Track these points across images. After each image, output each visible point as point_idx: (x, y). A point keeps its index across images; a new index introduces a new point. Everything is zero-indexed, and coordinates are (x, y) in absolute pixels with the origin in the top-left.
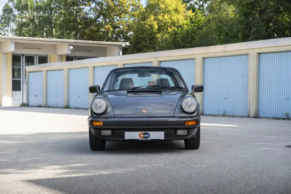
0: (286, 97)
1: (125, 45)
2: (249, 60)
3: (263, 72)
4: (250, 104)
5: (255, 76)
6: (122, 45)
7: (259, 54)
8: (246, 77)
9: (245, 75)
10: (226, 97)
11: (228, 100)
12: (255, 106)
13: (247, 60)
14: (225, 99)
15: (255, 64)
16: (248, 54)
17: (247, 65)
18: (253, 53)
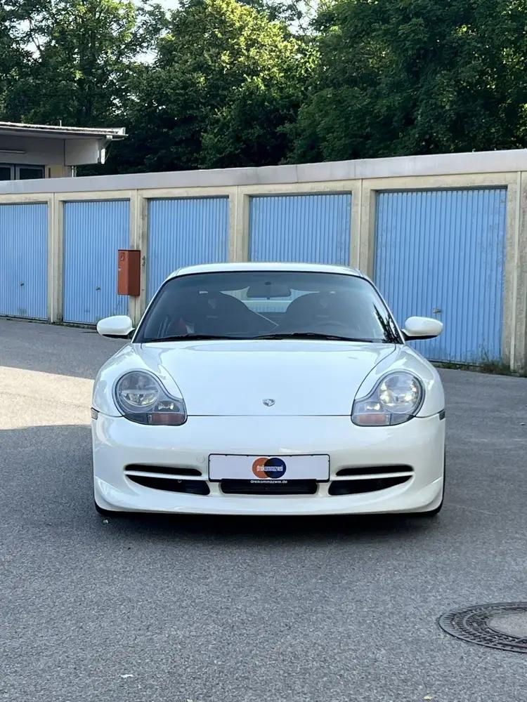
0: (434, 306)
1: (114, 137)
2: (353, 210)
3: (384, 240)
5: (365, 250)
6: (105, 136)
7: (378, 192)
8: (347, 250)
13: (348, 208)
15: (366, 218)
16: (350, 193)
17: (348, 220)
18: (362, 190)
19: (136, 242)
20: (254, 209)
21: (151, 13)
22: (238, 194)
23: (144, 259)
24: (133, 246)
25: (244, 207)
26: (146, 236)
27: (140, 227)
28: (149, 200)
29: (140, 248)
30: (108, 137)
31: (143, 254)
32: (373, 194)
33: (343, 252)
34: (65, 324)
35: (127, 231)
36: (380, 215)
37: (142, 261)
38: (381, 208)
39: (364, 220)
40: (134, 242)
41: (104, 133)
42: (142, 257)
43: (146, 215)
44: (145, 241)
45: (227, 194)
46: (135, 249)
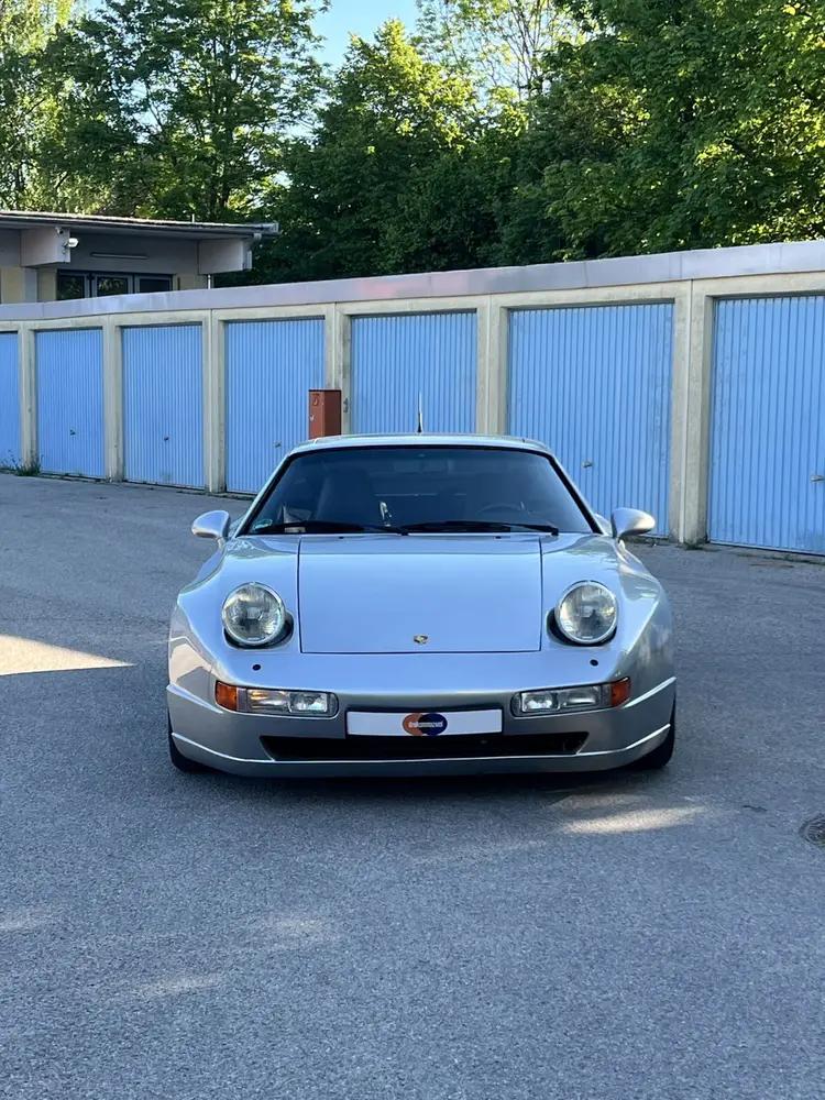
0: (812, 472)
1: (263, 235)
2: (677, 326)
3: (727, 372)
4: (678, 493)
5: (697, 388)
6: (252, 234)
7: (716, 299)
8: (665, 386)
9: (659, 382)
10: (590, 460)
11: (596, 473)
12: (697, 502)
13: (668, 324)
14: (586, 467)
15: (698, 340)
16: (671, 301)
17: (667, 342)
18: (691, 297)
19: (334, 379)
20: (515, 328)
21: (302, 71)
22: (490, 307)
23: (346, 403)
24: (329, 385)
25: (500, 327)
26: (349, 370)
27: (339, 357)
28: (352, 317)
29: (341, 388)
30: (256, 235)
31: (345, 396)
32: (710, 301)
33: (659, 389)
34: (231, 495)
35: (319, 363)
36: (721, 335)
37: (343, 406)
38: (721, 322)
39: (695, 342)
40: (331, 377)
41: (249, 231)
42: (343, 400)
43: (349, 339)
44: (348, 376)
45: (474, 306)
46: (333, 388)
